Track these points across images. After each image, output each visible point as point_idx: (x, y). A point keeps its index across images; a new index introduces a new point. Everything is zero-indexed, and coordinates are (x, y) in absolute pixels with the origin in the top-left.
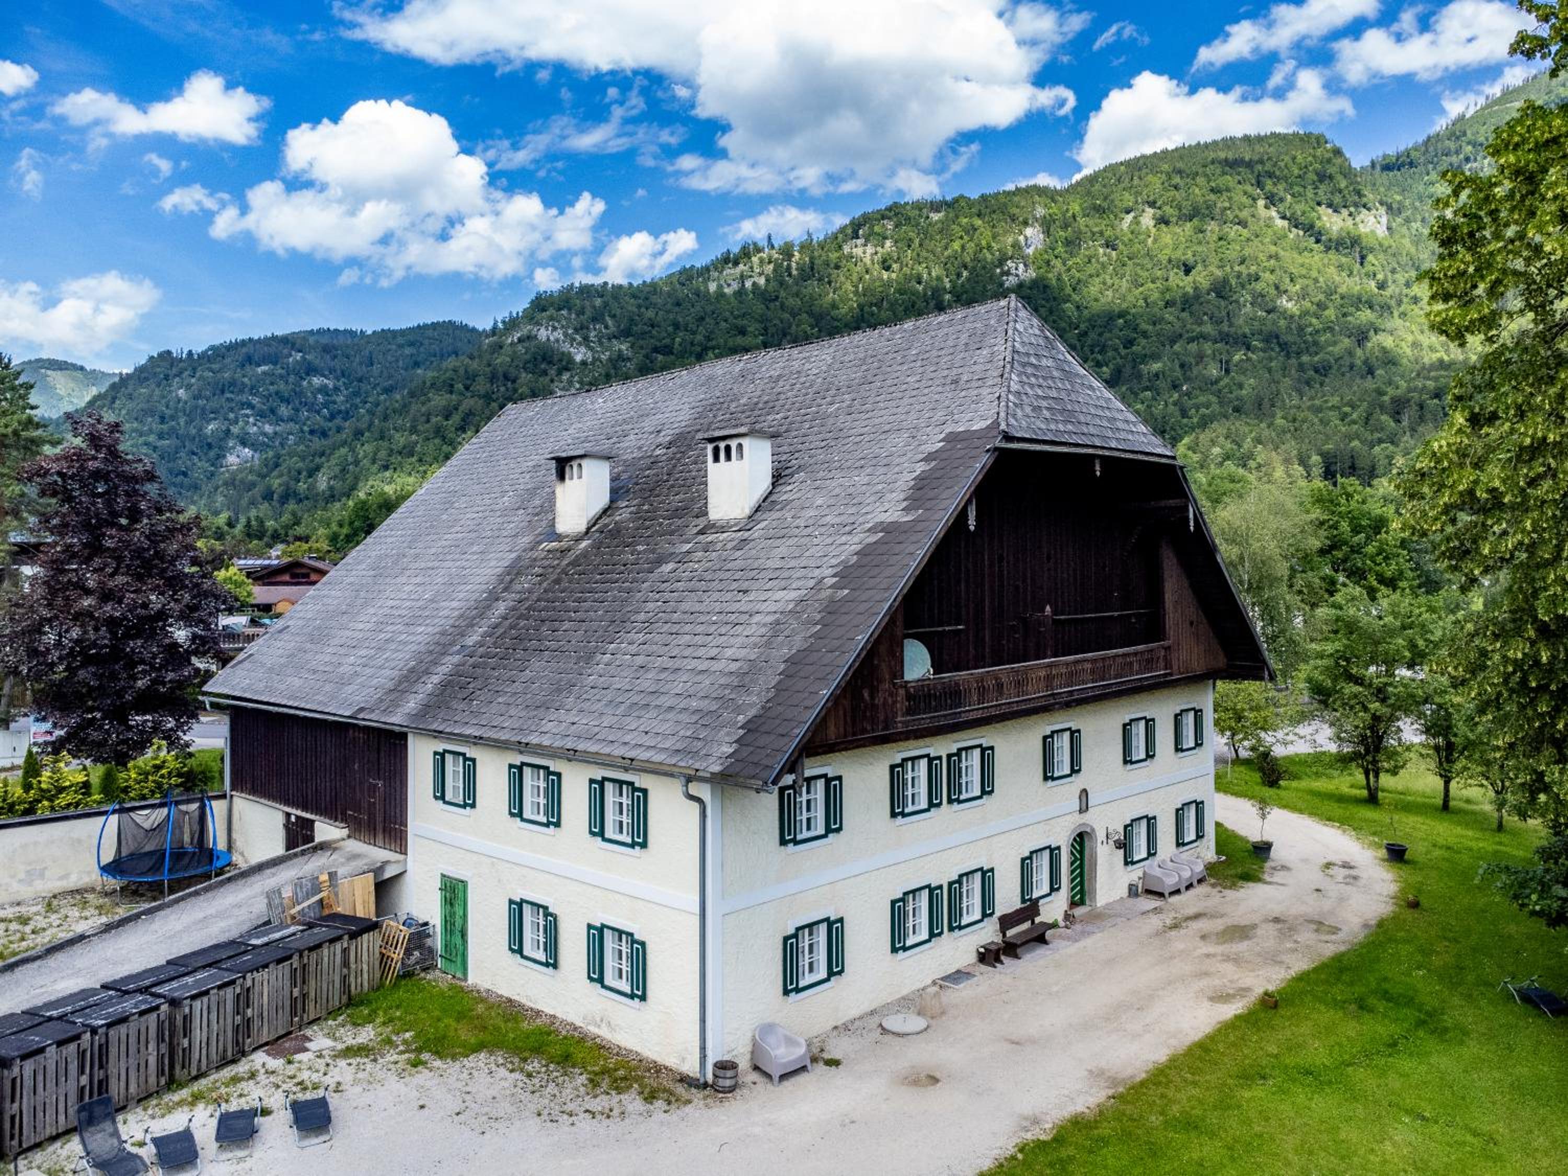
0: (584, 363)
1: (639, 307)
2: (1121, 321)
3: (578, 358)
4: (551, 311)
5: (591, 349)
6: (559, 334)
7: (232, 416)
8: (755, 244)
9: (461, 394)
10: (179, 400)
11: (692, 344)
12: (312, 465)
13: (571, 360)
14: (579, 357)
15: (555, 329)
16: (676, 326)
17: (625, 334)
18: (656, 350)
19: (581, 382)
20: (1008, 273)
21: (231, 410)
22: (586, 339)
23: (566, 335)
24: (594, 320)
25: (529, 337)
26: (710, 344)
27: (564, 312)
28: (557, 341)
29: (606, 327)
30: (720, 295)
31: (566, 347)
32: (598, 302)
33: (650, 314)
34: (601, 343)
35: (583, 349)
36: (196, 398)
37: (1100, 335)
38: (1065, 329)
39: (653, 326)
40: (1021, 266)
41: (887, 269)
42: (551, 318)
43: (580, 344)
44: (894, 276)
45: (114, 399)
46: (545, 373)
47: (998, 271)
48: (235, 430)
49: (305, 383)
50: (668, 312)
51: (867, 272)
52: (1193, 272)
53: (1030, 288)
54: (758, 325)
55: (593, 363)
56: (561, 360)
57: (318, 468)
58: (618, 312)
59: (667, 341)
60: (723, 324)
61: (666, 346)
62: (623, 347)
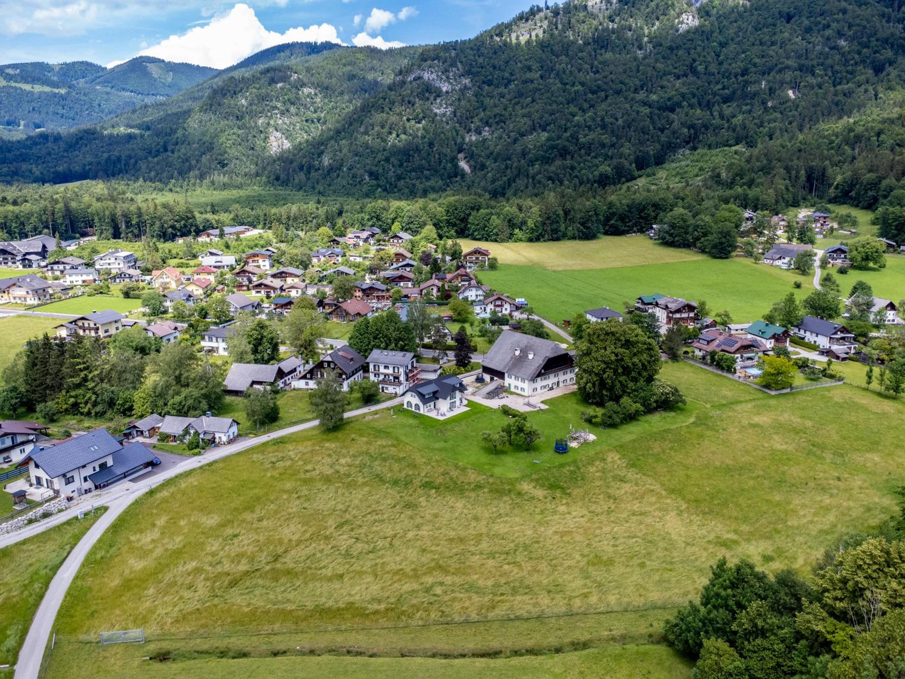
0: (447, 92)
1: (474, 55)
2: (743, 56)
3: (444, 89)
4: (429, 62)
5: (451, 84)
6: (434, 76)
7: (269, 114)
8: (538, 6)
9: (388, 113)
10: (243, 106)
11: (503, 79)
12: (319, 151)
13: (441, 91)
14: (445, 87)
15: (432, 73)
16: (494, 67)
17: (468, 73)
18: (484, 82)
19: (446, 104)
20: (682, 23)
21: (269, 111)
22: (448, 77)
23: (437, 76)
24: (452, 65)
25: (419, 78)
26: (513, 78)
27: (436, 62)
28: (433, 80)
29: (458, 70)
30: (518, 44)
31: (438, 84)
32: (453, 53)
33: (481, 60)
34: (455, 80)
35: (446, 84)
36: (251, 105)
37: (730, 65)
38: (709, 62)
39: (482, 68)
40: (691, 17)
41: (613, 21)
42: (430, 67)
43: (445, 81)
44: (615, 26)
45: (211, 105)
46: (428, 99)
47: (677, 21)
48: (272, 122)
49: (300, 92)
50: (491, 58)
51: (601, 24)
52: (793, 20)
53: (694, 33)
54: (538, 65)
55: (452, 91)
56: (435, 92)
57: (322, 152)
58: (464, 60)
59: (490, 77)
60: (519, 65)
61: (489, 80)
62: (467, 81)
